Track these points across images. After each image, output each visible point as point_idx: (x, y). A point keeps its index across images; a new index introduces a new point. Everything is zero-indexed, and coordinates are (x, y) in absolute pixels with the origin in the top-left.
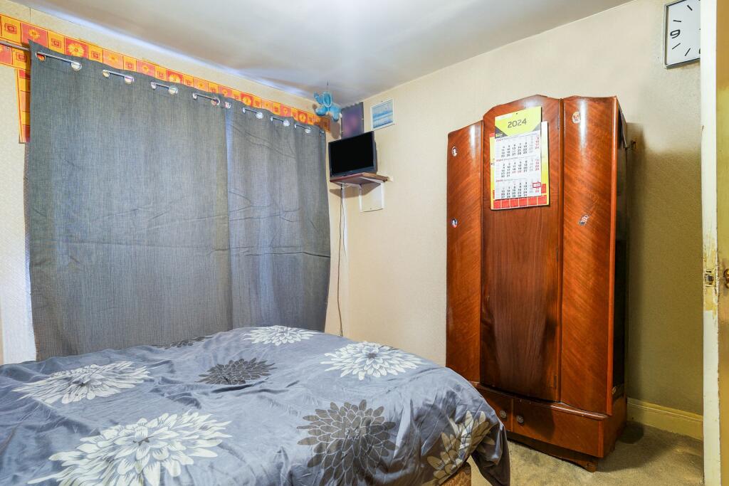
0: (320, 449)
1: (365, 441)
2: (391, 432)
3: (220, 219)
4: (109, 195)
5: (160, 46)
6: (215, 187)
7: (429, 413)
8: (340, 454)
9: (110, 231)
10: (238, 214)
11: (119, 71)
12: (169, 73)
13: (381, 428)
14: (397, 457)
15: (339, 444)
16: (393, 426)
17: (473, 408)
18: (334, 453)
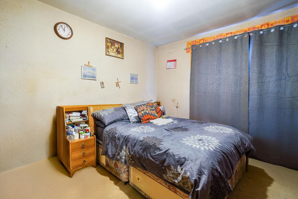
0: (143, 140)
1: (151, 146)
2: (158, 150)
3: (245, 84)
4: (207, 79)
5: (222, 27)
6: (244, 71)
7: (171, 156)
8: (145, 144)
9: (206, 90)
10: (254, 81)
11: (211, 42)
12: (227, 34)
13: (156, 147)
14: (154, 155)
15: (146, 142)
16: (159, 149)
17: (187, 169)
18: (144, 143)
